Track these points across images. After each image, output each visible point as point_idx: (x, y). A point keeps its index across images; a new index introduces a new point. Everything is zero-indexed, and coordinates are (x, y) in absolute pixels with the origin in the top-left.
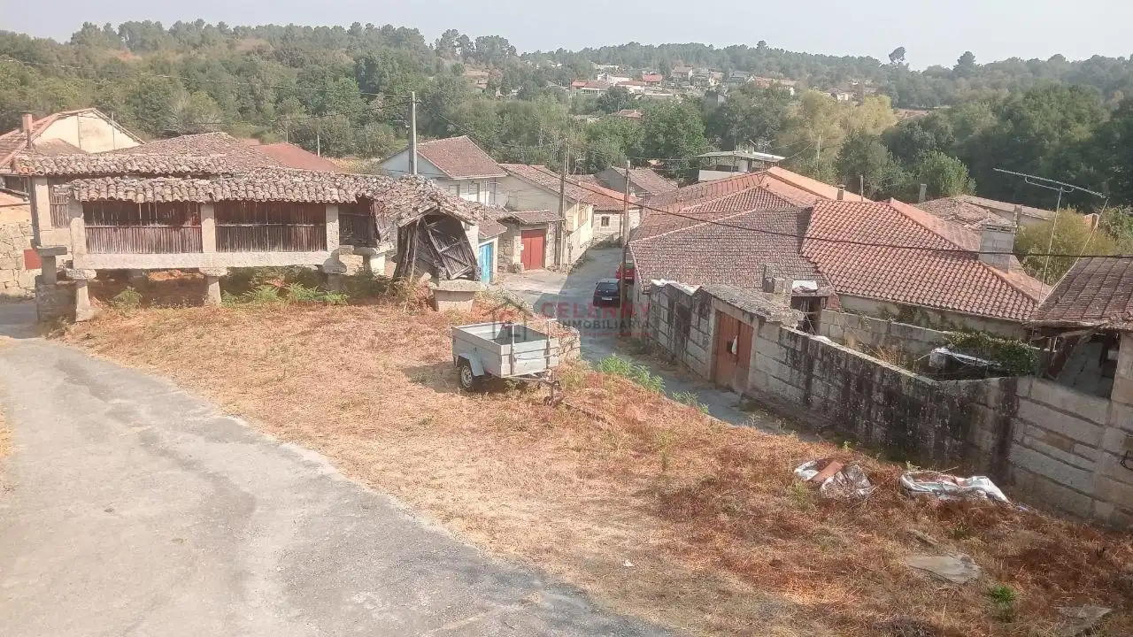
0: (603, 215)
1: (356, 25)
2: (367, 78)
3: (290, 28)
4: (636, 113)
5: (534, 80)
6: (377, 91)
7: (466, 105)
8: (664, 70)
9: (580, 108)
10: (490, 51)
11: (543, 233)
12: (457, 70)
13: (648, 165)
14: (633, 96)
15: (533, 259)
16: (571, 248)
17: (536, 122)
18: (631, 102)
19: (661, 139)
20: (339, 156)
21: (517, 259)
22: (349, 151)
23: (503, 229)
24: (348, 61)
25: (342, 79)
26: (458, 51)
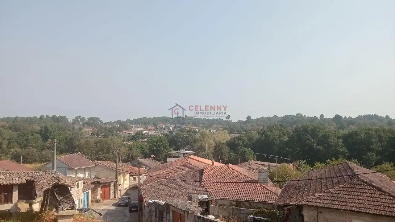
0: (133, 177)
1: (42, 116)
2: (45, 134)
3: (16, 118)
4: (146, 140)
5: (109, 131)
6: (49, 138)
7: (83, 141)
8: (155, 125)
9: (126, 139)
10: (93, 122)
11: (109, 186)
12: (80, 129)
13: (150, 157)
14: (144, 134)
15: (105, 196)
16: (121, 191)
17: (109, 145)
18: (144, 136)
19: (155, 148)
20: (31, 163)
21: (99, 197)
22: (35, 161)
23: (93, 186)
24: (38, 128)
25: (35, 135)
26: (81, 123)
